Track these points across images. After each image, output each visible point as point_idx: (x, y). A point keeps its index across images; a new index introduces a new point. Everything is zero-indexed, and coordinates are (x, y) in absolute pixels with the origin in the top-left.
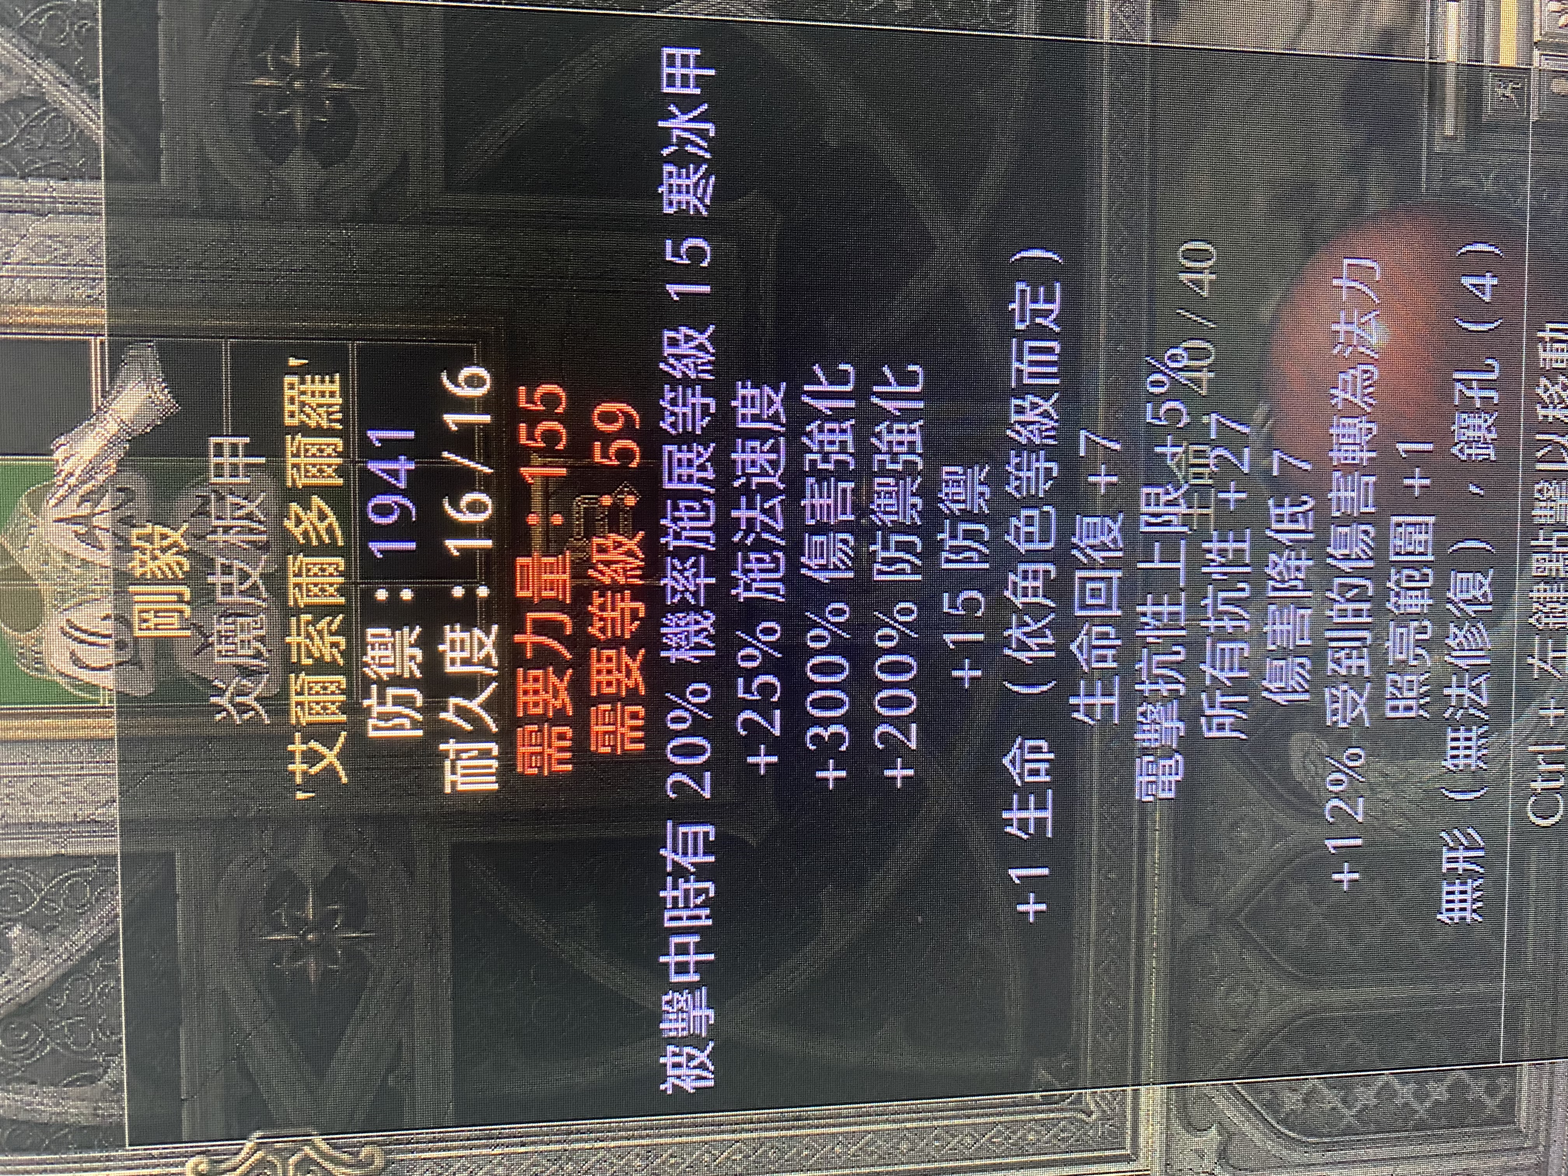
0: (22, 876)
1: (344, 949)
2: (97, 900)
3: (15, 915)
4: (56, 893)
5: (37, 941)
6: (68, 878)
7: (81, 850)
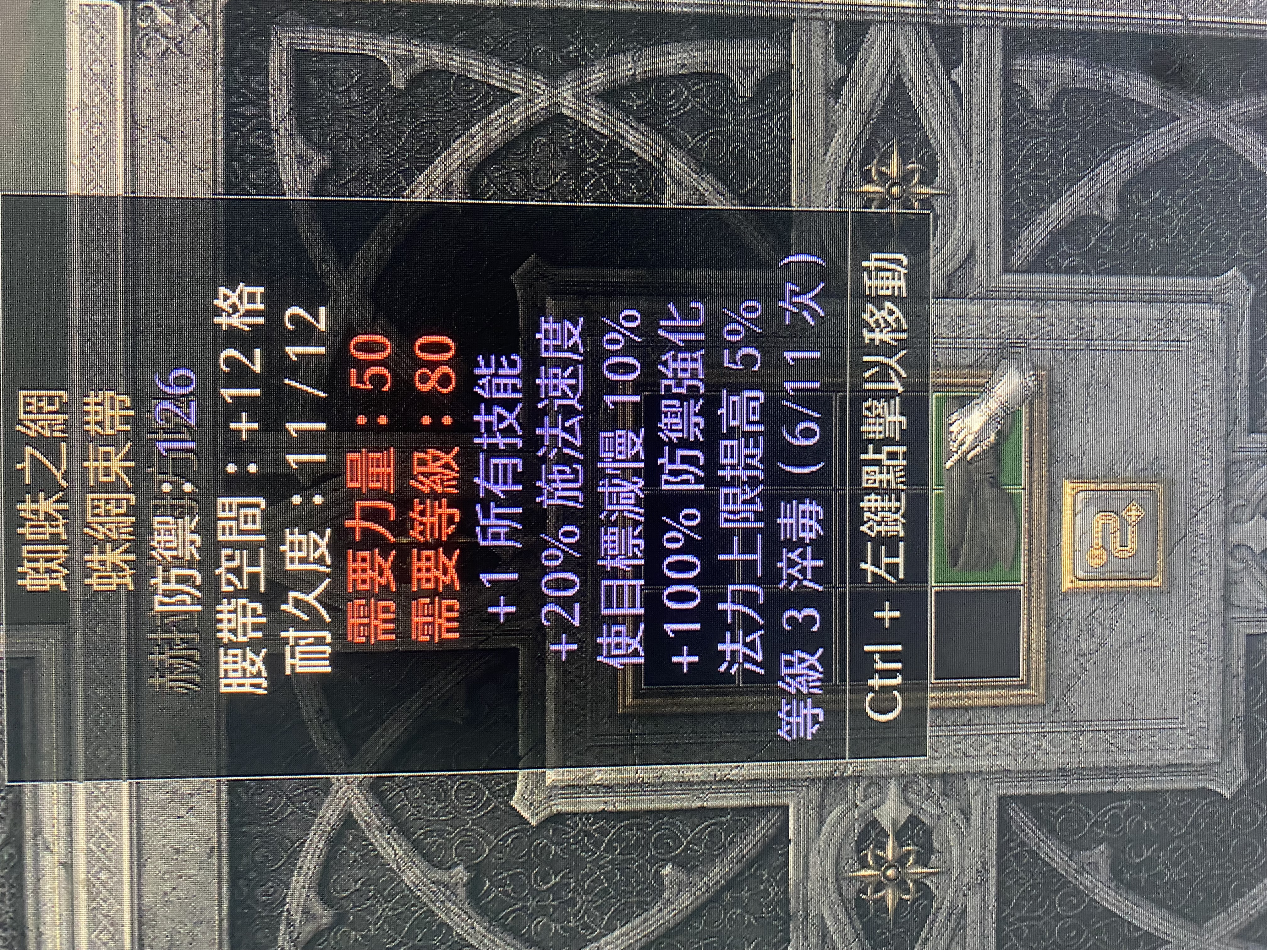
0: (673, 824)
1: (916, 882)
2: (730, 844)
3: (668, 856)
4: (700, 838)
5: (683, 877)
6: (709, 826)
7: (719, 803)
